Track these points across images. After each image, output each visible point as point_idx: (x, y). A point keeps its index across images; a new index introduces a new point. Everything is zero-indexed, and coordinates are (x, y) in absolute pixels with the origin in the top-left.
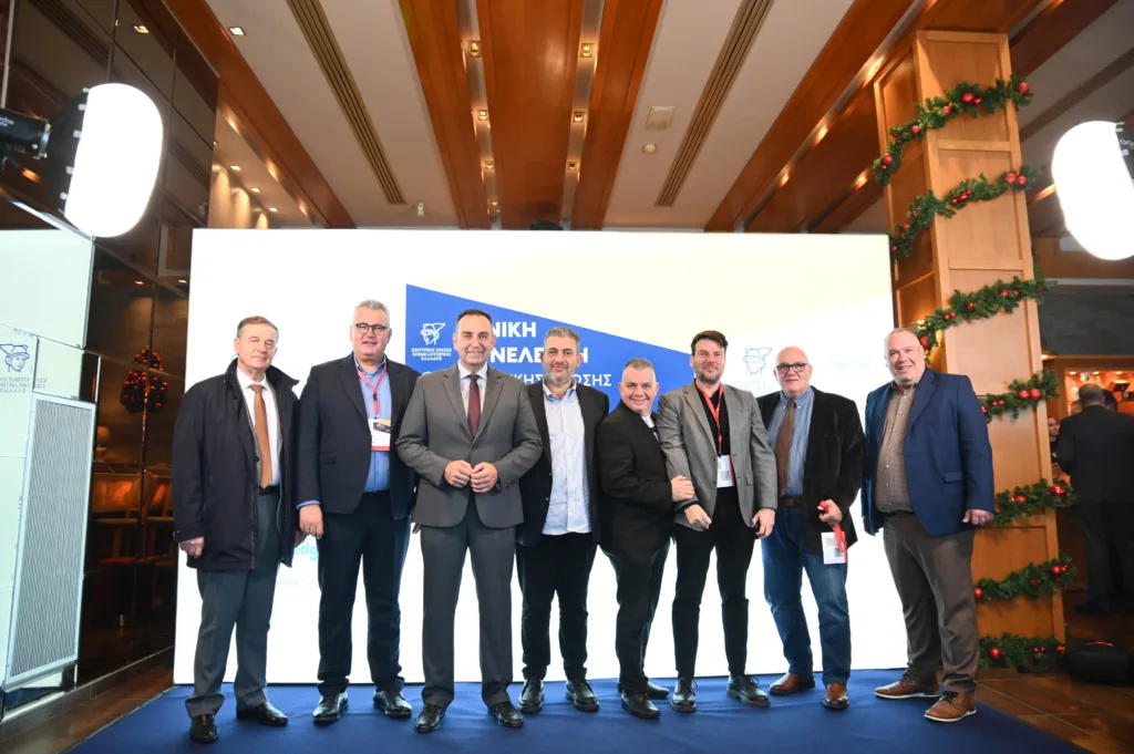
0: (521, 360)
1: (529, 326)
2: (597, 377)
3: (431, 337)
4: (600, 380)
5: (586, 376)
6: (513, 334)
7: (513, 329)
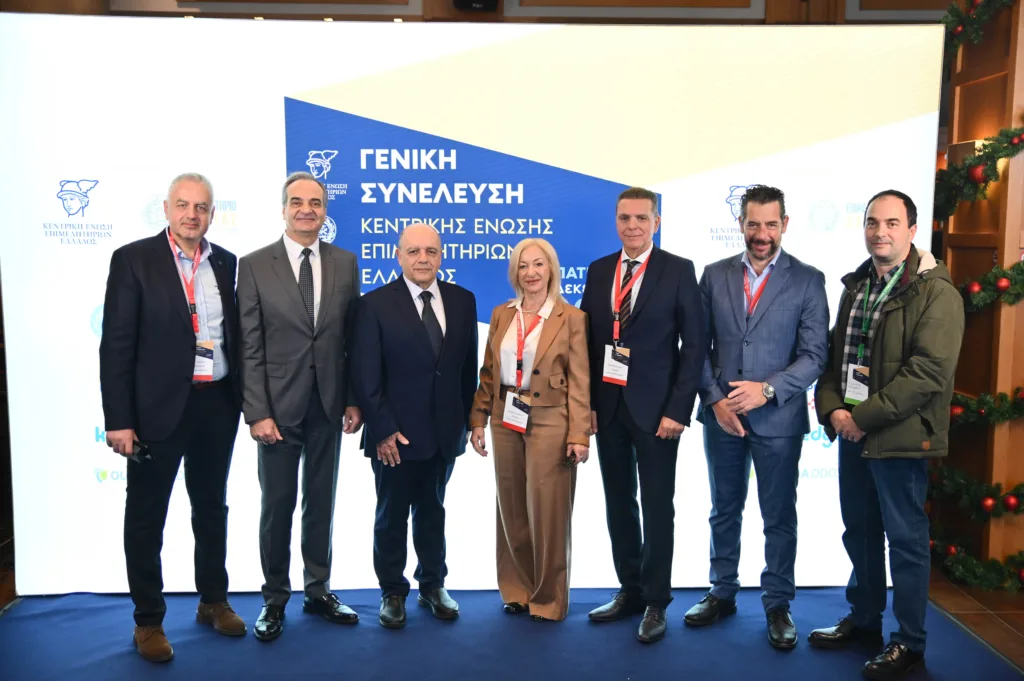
0: (437, 200)
1: (447, 154)
2: (535, 223)
3: (320, 169)
4: (539, 226)
5: (520, 221)
6: (427, 165)
7: (426, 158)
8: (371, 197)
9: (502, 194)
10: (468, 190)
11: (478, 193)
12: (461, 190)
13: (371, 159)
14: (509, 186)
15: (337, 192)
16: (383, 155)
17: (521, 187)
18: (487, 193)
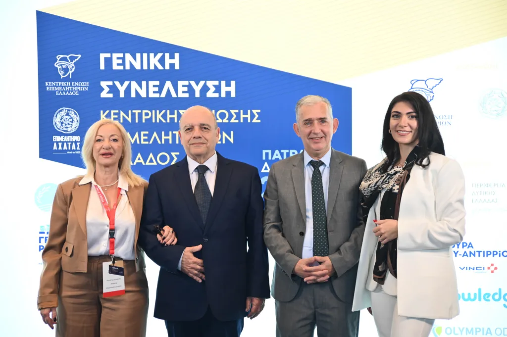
0: (163, 95)
1: (172, 57)
2: (245, 113)
3: (66, 70)
4: (249, 116)
5: (232, 111)
6: (155, 66)
7: (154, 61)
8: (108, 92)
9: (218, 89)
10: (190, 86)
11: (197, 89)
12: (184, 86)
13: (109, 61)
14: (223, 83)
15: (80, 89)
16: (118, 58)
17: (233, 83)
18: (205, 89)
